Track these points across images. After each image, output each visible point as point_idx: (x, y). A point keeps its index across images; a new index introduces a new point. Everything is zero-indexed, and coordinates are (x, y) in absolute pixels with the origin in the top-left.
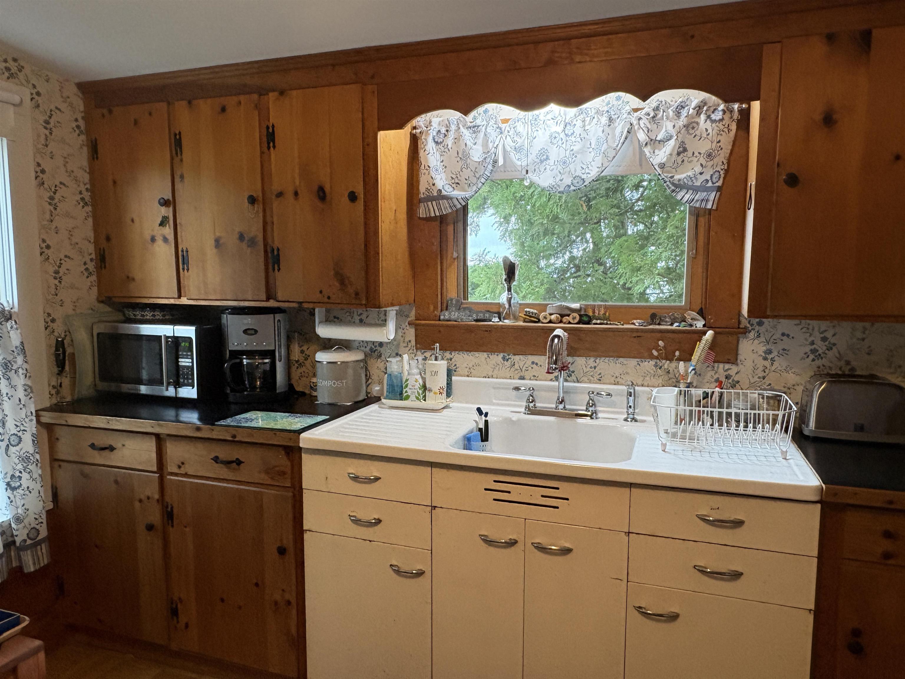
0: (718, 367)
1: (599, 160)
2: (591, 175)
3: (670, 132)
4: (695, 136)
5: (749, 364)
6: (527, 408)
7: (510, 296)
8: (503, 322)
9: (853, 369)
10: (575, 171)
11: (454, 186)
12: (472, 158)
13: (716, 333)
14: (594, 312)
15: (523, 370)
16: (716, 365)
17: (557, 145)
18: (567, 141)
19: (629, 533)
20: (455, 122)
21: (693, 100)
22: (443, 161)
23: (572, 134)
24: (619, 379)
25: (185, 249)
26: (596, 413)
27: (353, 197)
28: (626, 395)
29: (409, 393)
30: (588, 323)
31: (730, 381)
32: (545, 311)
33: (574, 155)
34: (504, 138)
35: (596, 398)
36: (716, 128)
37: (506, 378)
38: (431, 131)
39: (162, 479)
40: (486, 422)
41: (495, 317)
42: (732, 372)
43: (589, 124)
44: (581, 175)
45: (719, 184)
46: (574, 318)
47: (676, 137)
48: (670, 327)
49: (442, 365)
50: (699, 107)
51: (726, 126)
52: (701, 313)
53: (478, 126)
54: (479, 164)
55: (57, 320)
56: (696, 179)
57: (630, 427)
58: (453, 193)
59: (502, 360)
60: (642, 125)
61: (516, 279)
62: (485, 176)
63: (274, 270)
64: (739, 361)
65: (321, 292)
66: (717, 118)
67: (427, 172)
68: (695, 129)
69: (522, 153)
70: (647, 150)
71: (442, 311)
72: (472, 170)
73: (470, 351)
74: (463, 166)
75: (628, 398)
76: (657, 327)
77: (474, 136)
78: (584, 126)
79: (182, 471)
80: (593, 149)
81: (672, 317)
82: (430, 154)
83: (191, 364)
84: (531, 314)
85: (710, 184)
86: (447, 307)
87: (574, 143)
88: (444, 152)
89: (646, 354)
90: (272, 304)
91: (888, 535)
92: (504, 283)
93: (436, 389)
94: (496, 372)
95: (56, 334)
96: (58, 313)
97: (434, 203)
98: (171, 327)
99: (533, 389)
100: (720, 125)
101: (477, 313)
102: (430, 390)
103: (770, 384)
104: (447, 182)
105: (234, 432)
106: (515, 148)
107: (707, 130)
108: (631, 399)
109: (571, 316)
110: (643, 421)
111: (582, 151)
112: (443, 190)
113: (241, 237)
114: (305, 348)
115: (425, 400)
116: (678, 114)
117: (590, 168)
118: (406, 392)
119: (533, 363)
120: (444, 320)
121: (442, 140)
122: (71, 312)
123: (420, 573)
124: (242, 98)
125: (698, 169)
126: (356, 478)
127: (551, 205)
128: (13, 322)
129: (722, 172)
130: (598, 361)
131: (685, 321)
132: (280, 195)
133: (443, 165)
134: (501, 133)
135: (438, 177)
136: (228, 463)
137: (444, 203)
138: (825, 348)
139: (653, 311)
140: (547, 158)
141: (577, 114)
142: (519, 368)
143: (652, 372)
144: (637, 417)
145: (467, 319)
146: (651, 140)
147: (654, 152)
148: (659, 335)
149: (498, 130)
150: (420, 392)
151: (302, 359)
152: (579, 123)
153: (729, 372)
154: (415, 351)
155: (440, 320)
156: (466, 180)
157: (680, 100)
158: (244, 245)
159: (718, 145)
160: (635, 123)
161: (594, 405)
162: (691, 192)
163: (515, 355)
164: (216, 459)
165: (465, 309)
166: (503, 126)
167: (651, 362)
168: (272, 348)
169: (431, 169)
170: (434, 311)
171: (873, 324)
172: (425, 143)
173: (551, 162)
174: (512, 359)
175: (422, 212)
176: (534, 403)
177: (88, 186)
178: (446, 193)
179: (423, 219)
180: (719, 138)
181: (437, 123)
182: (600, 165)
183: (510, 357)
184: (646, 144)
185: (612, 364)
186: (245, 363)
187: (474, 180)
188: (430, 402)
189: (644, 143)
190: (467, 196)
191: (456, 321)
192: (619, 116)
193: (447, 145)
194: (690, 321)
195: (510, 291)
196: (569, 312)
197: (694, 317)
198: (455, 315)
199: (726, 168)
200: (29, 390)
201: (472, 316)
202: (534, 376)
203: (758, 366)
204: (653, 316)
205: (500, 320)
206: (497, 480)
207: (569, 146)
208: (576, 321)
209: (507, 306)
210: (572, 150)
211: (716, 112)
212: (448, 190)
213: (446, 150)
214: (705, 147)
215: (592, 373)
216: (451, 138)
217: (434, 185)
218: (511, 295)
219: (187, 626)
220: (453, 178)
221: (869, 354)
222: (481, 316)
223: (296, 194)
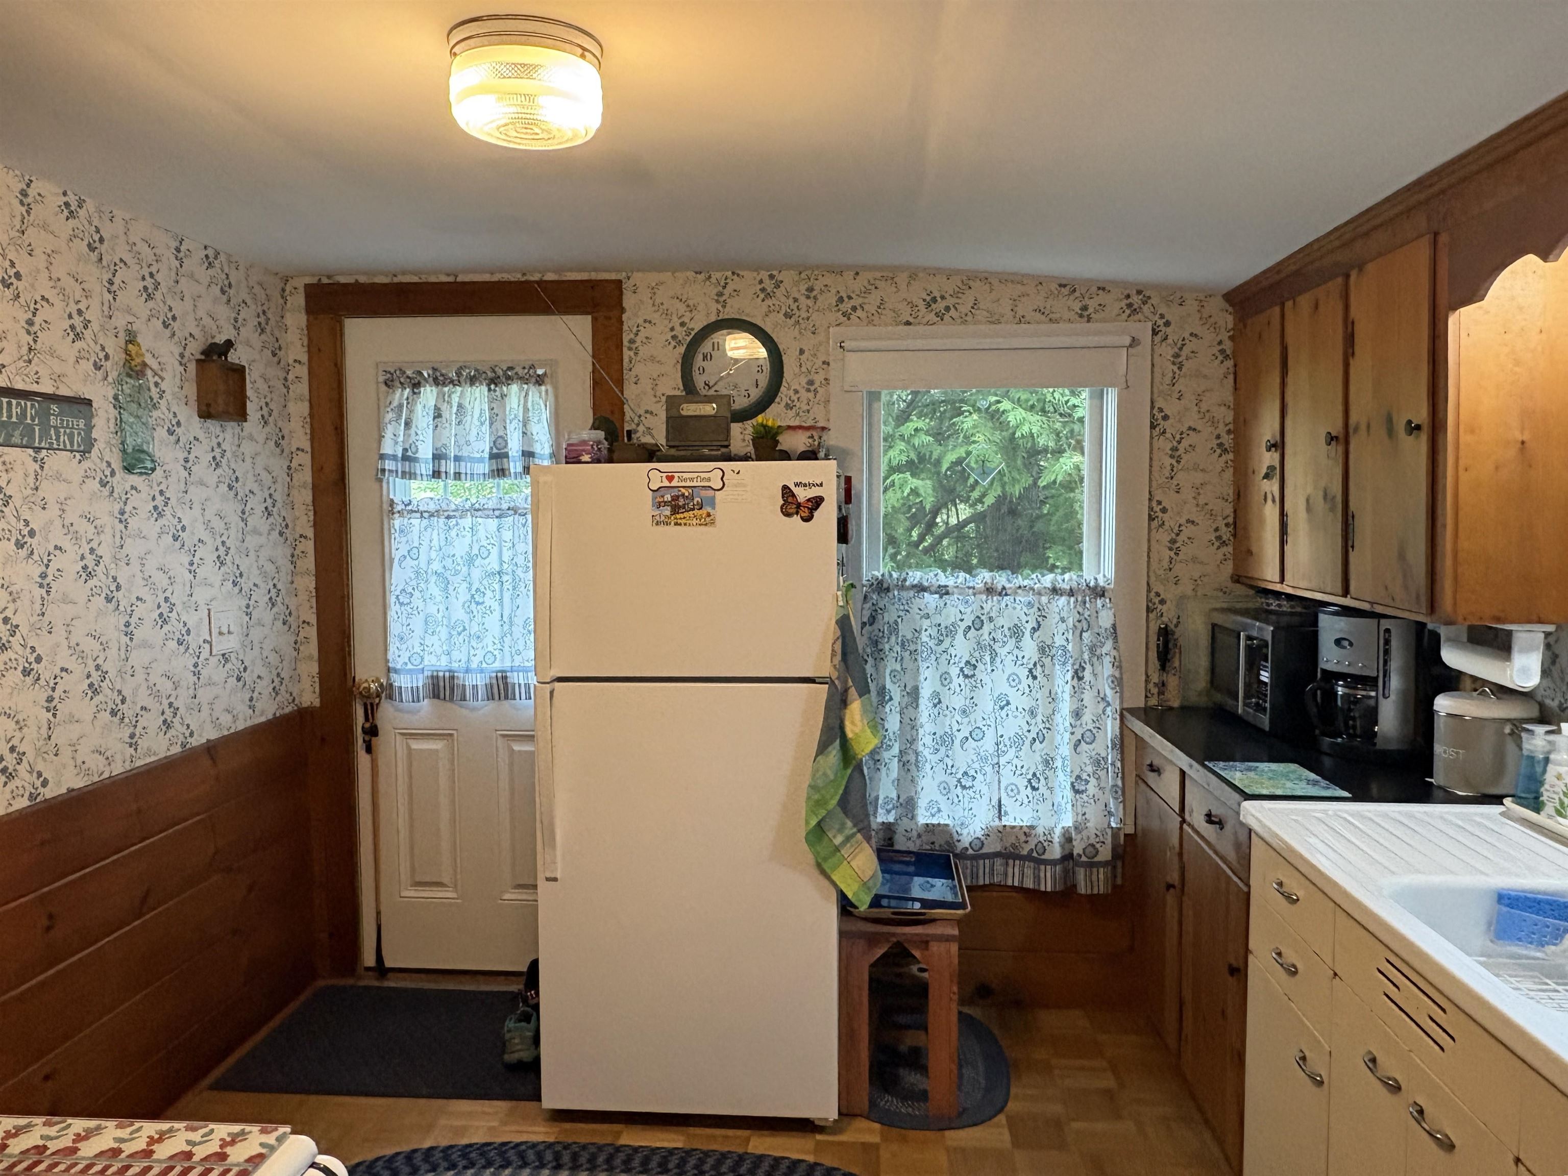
39: (1181, 826)
55: (1168, 602)
63: (1350, 547)
65: (1386, 588)
83: (1268, 680)
90: (1350, 602)
95: (1165, 619)
96: (1170, 593)
118: (1542, 795)
122: (1190, 593)
128: (1108, 600)
158: (1327, 508)
164: (1209, 815)
168: (1374, 674)
177: (1231, 427)
186: (1340, 693)
200: (1118, 683)
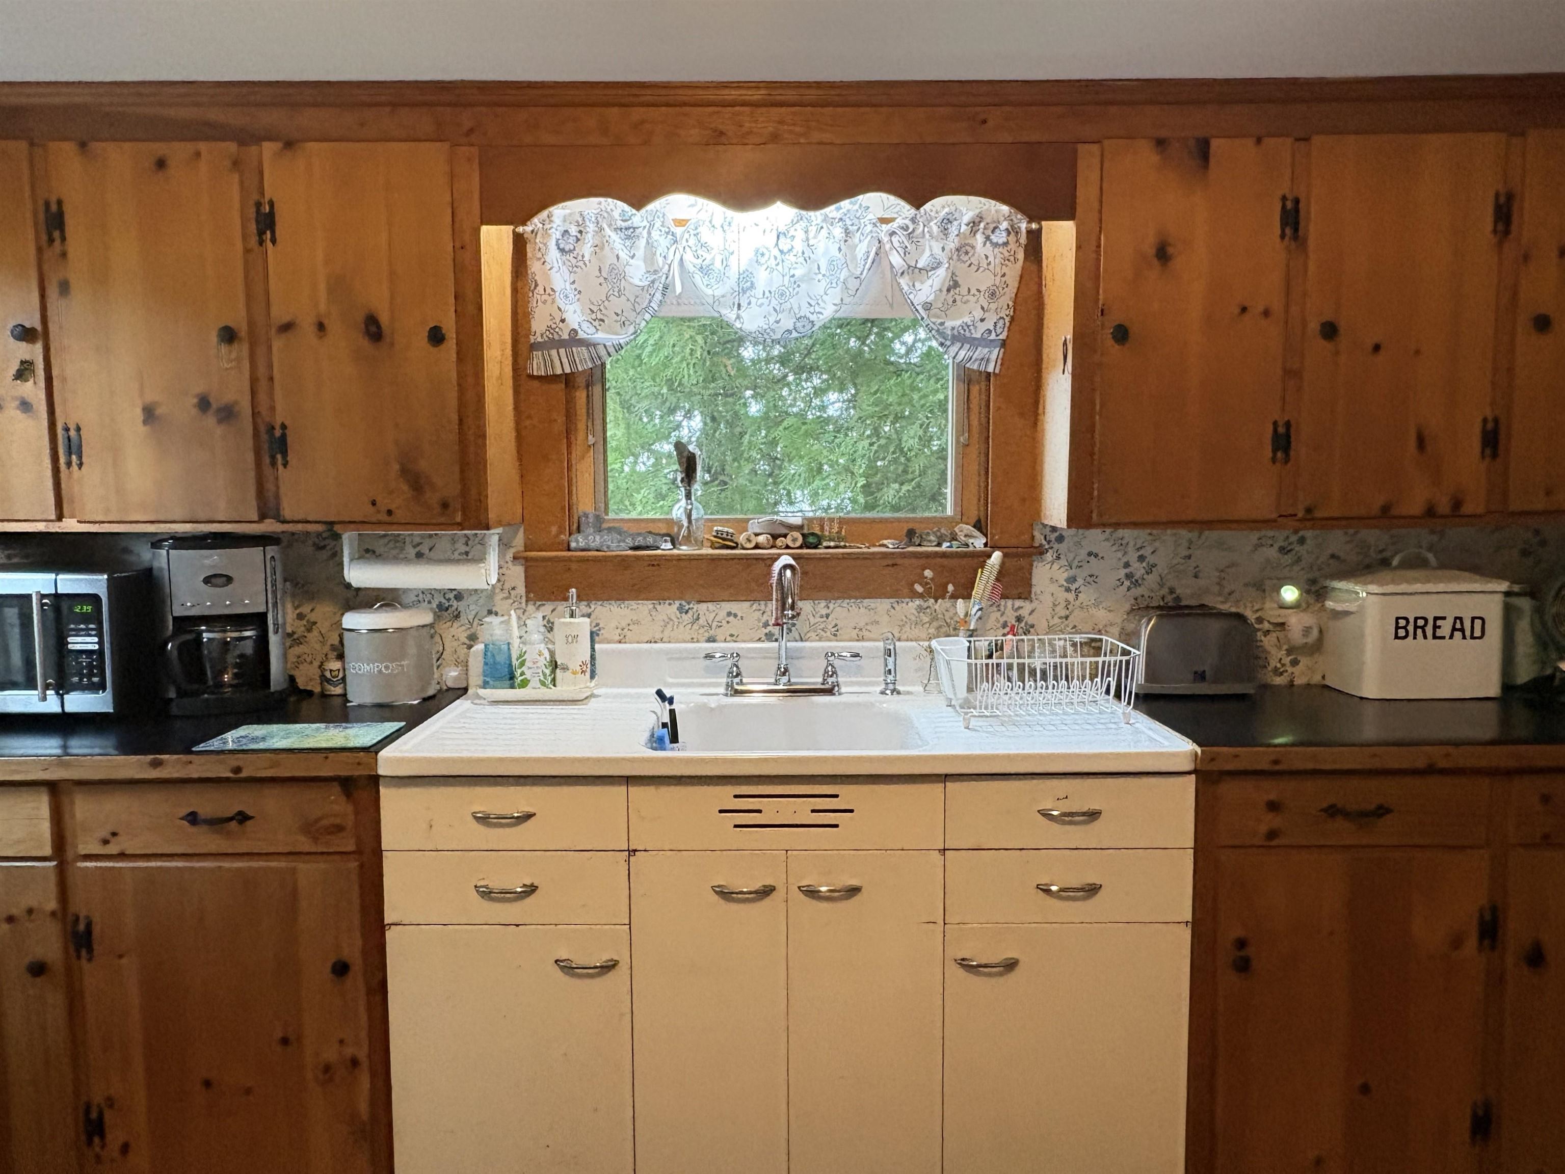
0: (1005, 607)
1: (835, 295)
2: (825, 315)
3: (938, 257)
4: (970, 266)
5: (1047, 600)
6: (729, 686)
7: (690, 507)
8: (679, 549)
9: (1178, 599)
10: (800, 308)
11: (596, 323)
12: (631, 280)
13: (1005, 555)
14: (822, 528)
15: (714, 626)
16: (1003, 602)
17: (765, 266)
18: (783, 261)
19: (944, 850)
20: (593, 219)
21: (964, 212)
22: (574, 282)
23: (790, 250)
24: (866, 634)
25: (72, 427)
26: (838, 685)
27: (436, 336)
28: (882, 654)
29: (528, 675)
30: (816, 547)
31: (1023, 625)
32: (747, 531)
33: (796, 283)
34: (681, 250)
35: (837, 663)
36: (999, 254)
37: (685, 642)
38: (553, 230)
39: (62, 871)
40: (672, 713)
41: (666, 541)
42: (1024, 612)
43: (815, 238)
44: (808, 315)
45: (1003, 336)
46: (794, 540)
47: (947, 265)
48: (937, 549)
49: (583, 625)
50: (974, 222)
51: (1012, 253)
52: (979, 526)
53: (634, 228)
54: (643, 290)
56: (976, 328)
57: (890, 703)
58: (596, 336)
59: (678, 612)
60: (896, 244)
61: (698, 478)
62: (651, 311)
63: (273, 464)
64: (1033, 596)
65: (374, 503)
66: (1001, 241)
67: (549, 299)
68: (970, 254)
69: (711, 276)
70: (904, 282)
71: (570, 534)
72: (628, 300)
73: (623, 599)
74: (611, 292)
75: (886, 660)
76: (919, 549)
77: (628, 243)
78: (808, 239)
79: (112, 849)
80: (824, 275)
81: (939, 534)
82: (554, 270)
83: (97, 647)
84: (725, 536)
85: (993, 336)
86: (579, 527)
87: (795, 265)
88: (577, 267)
89: (906, 591)
90: (269, 526)
91: (1273, 806)
92: (680, 485)
93: (575, 665)
94: (667, 633)
97: (562, 351)
98: (52, 576)
99: (738, 655)
100: (1005, 251)
101: (633, 536)
102: (565, 669)
103: (1075, 627)
104: (584, 318)
105: (235, 764)
106: (702, 268)
107: (987, 257)
108: (891, 660)
109: (789, 537)
110: (908, 693)
111: (808, 278)
112: (579, 330)
113: (204, 404)
114: (306, 609)
115: (554, 685)
116: (945, 231)
117: (822, 304)
118: (522, 674)
119: (729, 614)
120: (576, 550)
121: (572, 248)
123: (609, 967)
124: (203, 146)
125: (978, 314)
126: (484, 820)
127: (676, 363)
129: (1007, 319)
130: (831, 606)
131: (956, 540)
132: (287, 327)
133: (576, 289)
134: (676, 242)
135: (571, 308)
136: (217, 823)
137: (581, 353)
138: (1143, 571)
139: (911, 526)
140: (752, 286)
141: (795, 221)
142: (705, 623)
143: (913, 618)
144: (900, 688)
145: (618, 547)
146: (909, 267)
147: (914, 286)
148: (923, 561)
149: (670, 237)
150: (548, 672)
151: (300, 631)
152: (800, 235)
153: (1021, 612)
154: (524, 604)
155: (569, 550)
156: (617, 315)
157: (947, 210)
158: (210, 420)
159: (1004, 279)
160: (885, 239)
161: (834, 673)
162: (967, 346)
163: (700, 602)
164: (193, 818)
165: (610, 529)
166: (679, 231)
167: (910, 604)
168: (261, 609)
169: (557, 294)
170: (557, 535)
171: (1201, 534)
172: (543, 250)
173: (758, 292)
174: (694, 610)
175: (537, 366)
176: (739, 678)
178: (585, 336)
179: (539, 378)
180: (1005, 270)
181: (561, 219)
182: (838, 301)
183: (691, 606)
184: (903, 273)
185: (854, 609)
186: (205, 640)
187: (632, 316)
188: (564, 688)
189: (901, 271)
190: (621, 341)
191: (597, 550)
192: (859, 228)
193: (583, 256)
194: (963, 538)
195: (690, 499)
196: (784, 531)
197: (968, 532)
198: (595, 540)
199: (1012, 314)
201: (624, 541)
202: (732, 635)
203: (1059, 600)
204: (911, 533)
205: (674, 547)
206: (738, 793)
207: (786, 270)
208: (798, 544)
209: (686, 524)
210: (793, 276)
211: (997, 231)
212: (589, 331)
213: (581, 264)
214: (986, 281)
215: (822, 626)
216: (589, 245)
217: (563, 321)
218: (692, 504)
219: (125, 1148)
220: (592, 311)
221: (1196, 577)
222: (640, 541)
223: (321, 327)
